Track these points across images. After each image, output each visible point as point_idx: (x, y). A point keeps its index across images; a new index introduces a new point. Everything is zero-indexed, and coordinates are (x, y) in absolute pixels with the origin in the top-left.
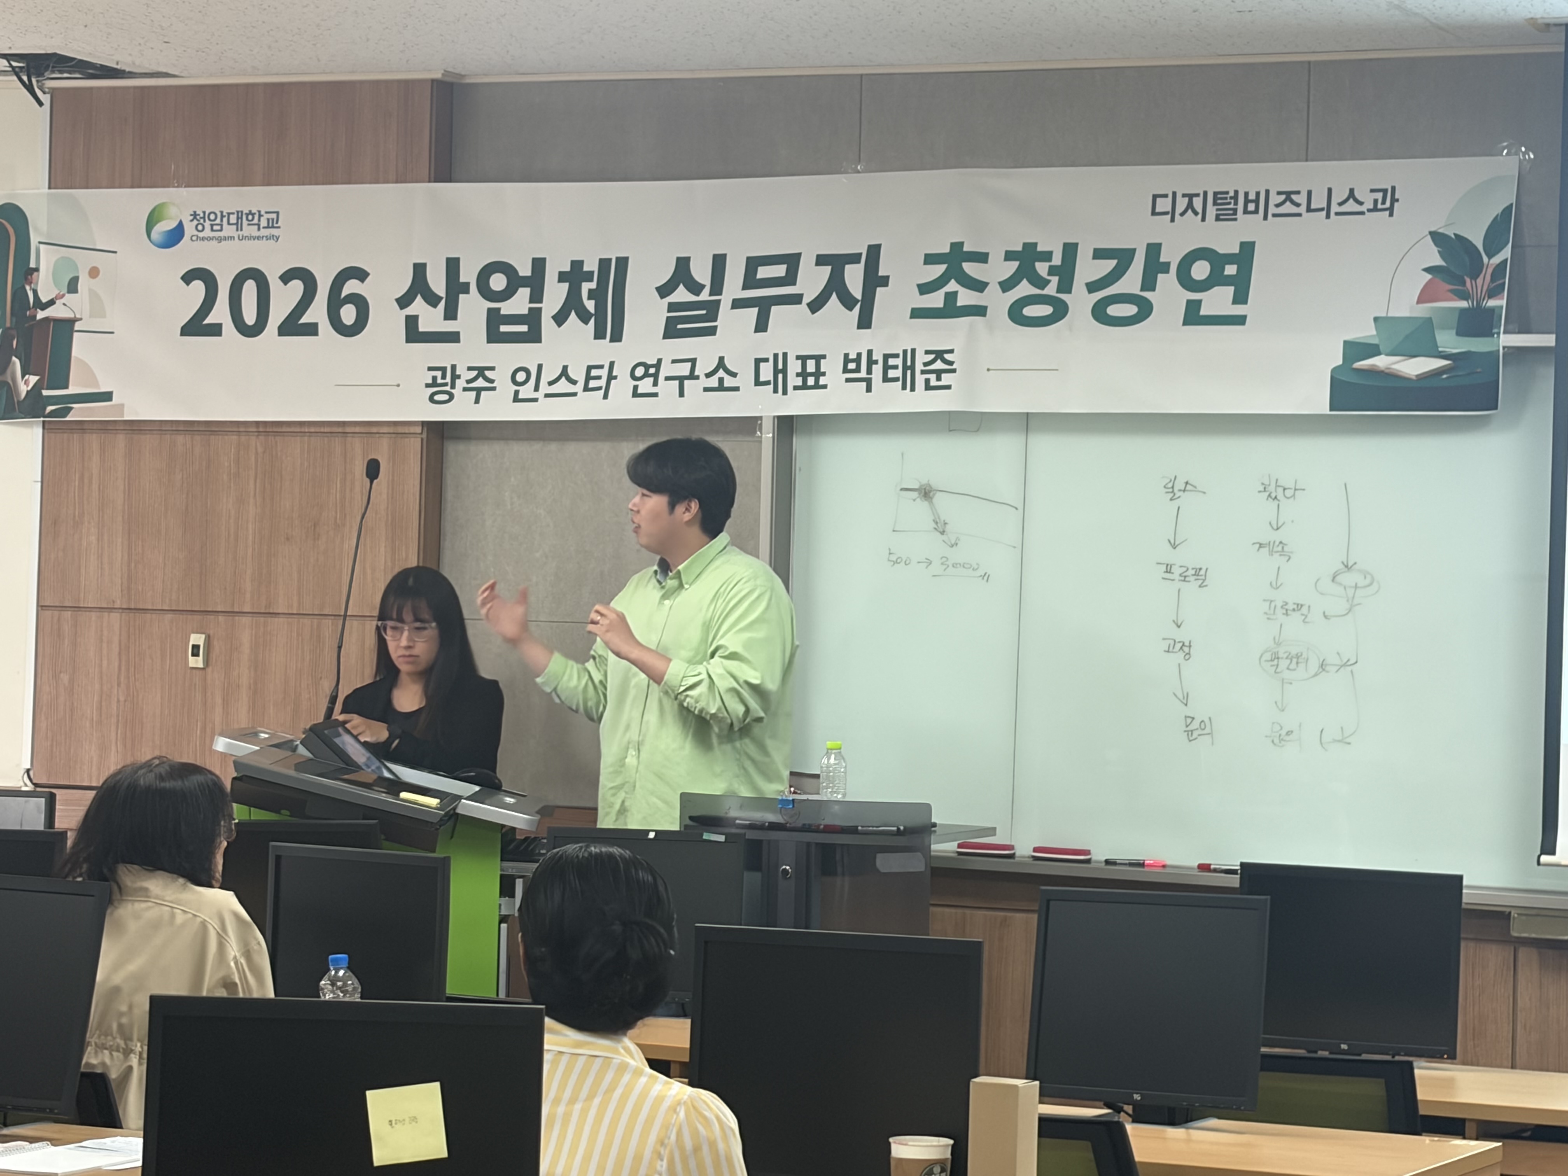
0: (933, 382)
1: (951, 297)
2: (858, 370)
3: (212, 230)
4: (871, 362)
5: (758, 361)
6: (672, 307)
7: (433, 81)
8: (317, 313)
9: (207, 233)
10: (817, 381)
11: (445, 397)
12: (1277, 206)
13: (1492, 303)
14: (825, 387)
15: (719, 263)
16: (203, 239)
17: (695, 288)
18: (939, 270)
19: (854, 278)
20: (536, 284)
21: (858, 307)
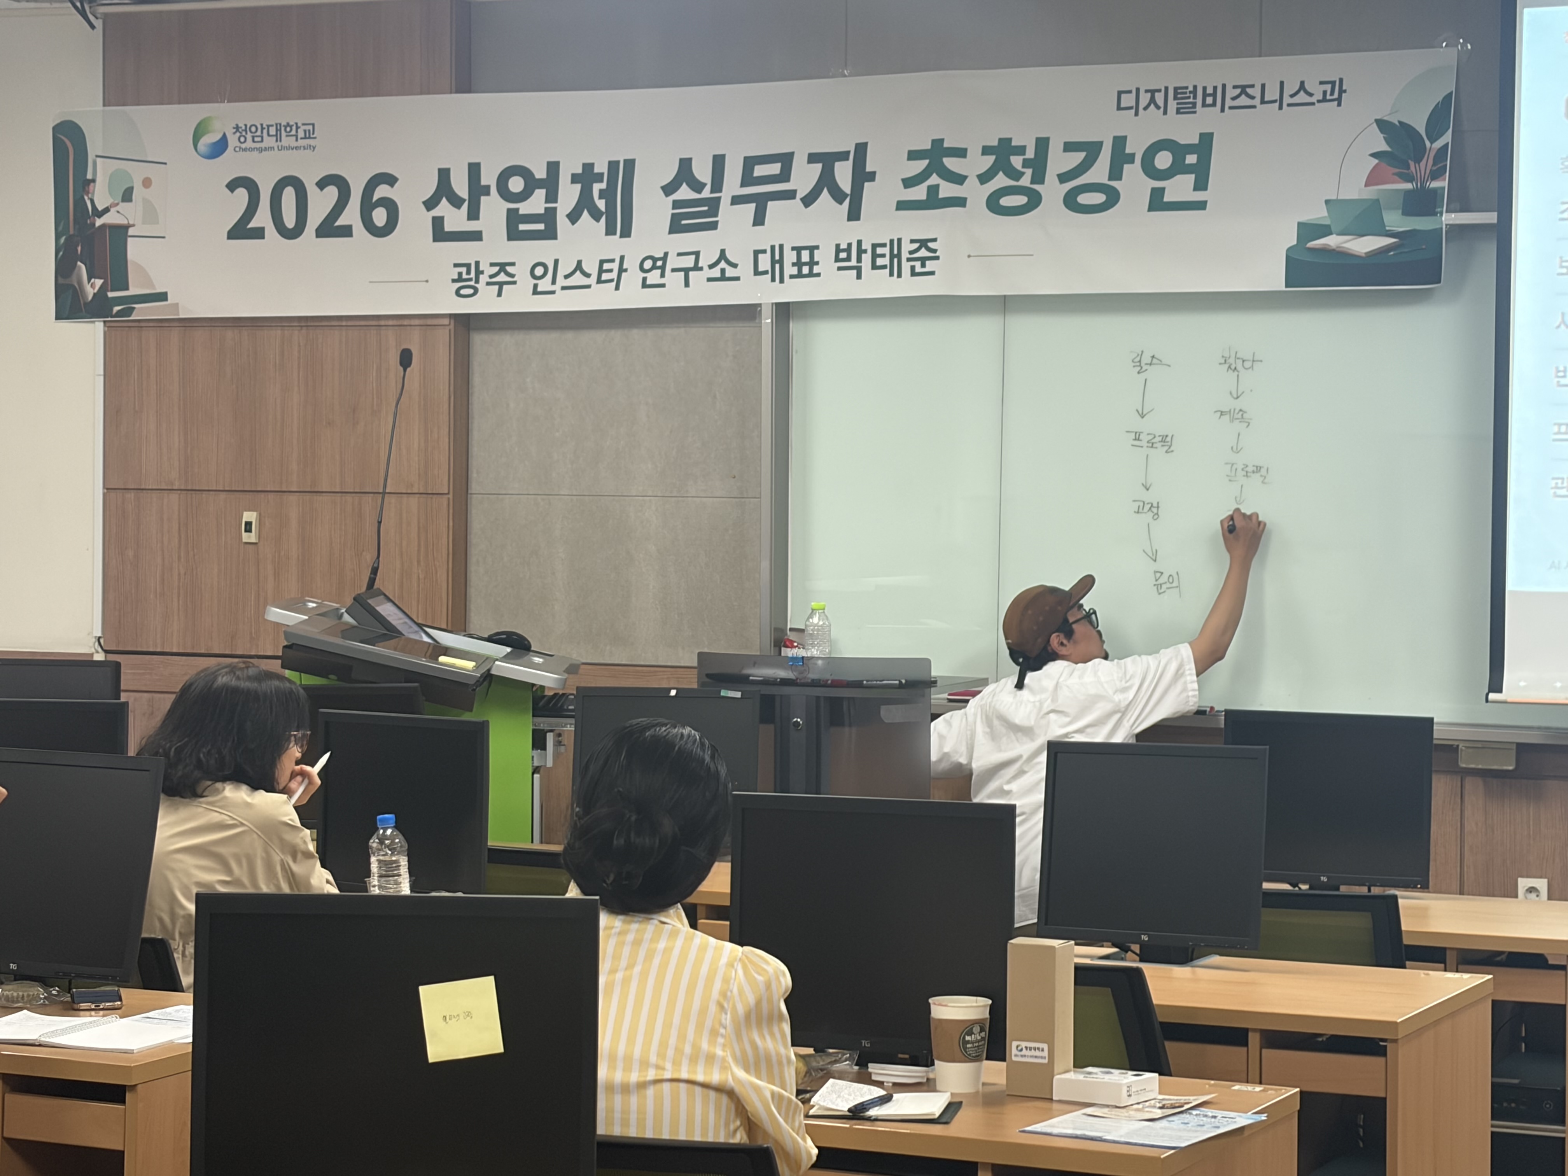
0: (918, 269)
1: (933, 190)
2: (848, 259)
3: (254, 141)
4: (861, 252)
5: (757, 253)
6: (676, 204)
8: (351, 216)
9: (249, 144)
10: (811, 270)
11: (471, 291)
12: (1234, 99)
13: (1434, 184)
14: (818, 275)
15: (719, 162)
16: (245, 150)
17: (698, 186)
18: (921, 165)
19: (843, 174)
20: (551, 185)
21: (847, 201)
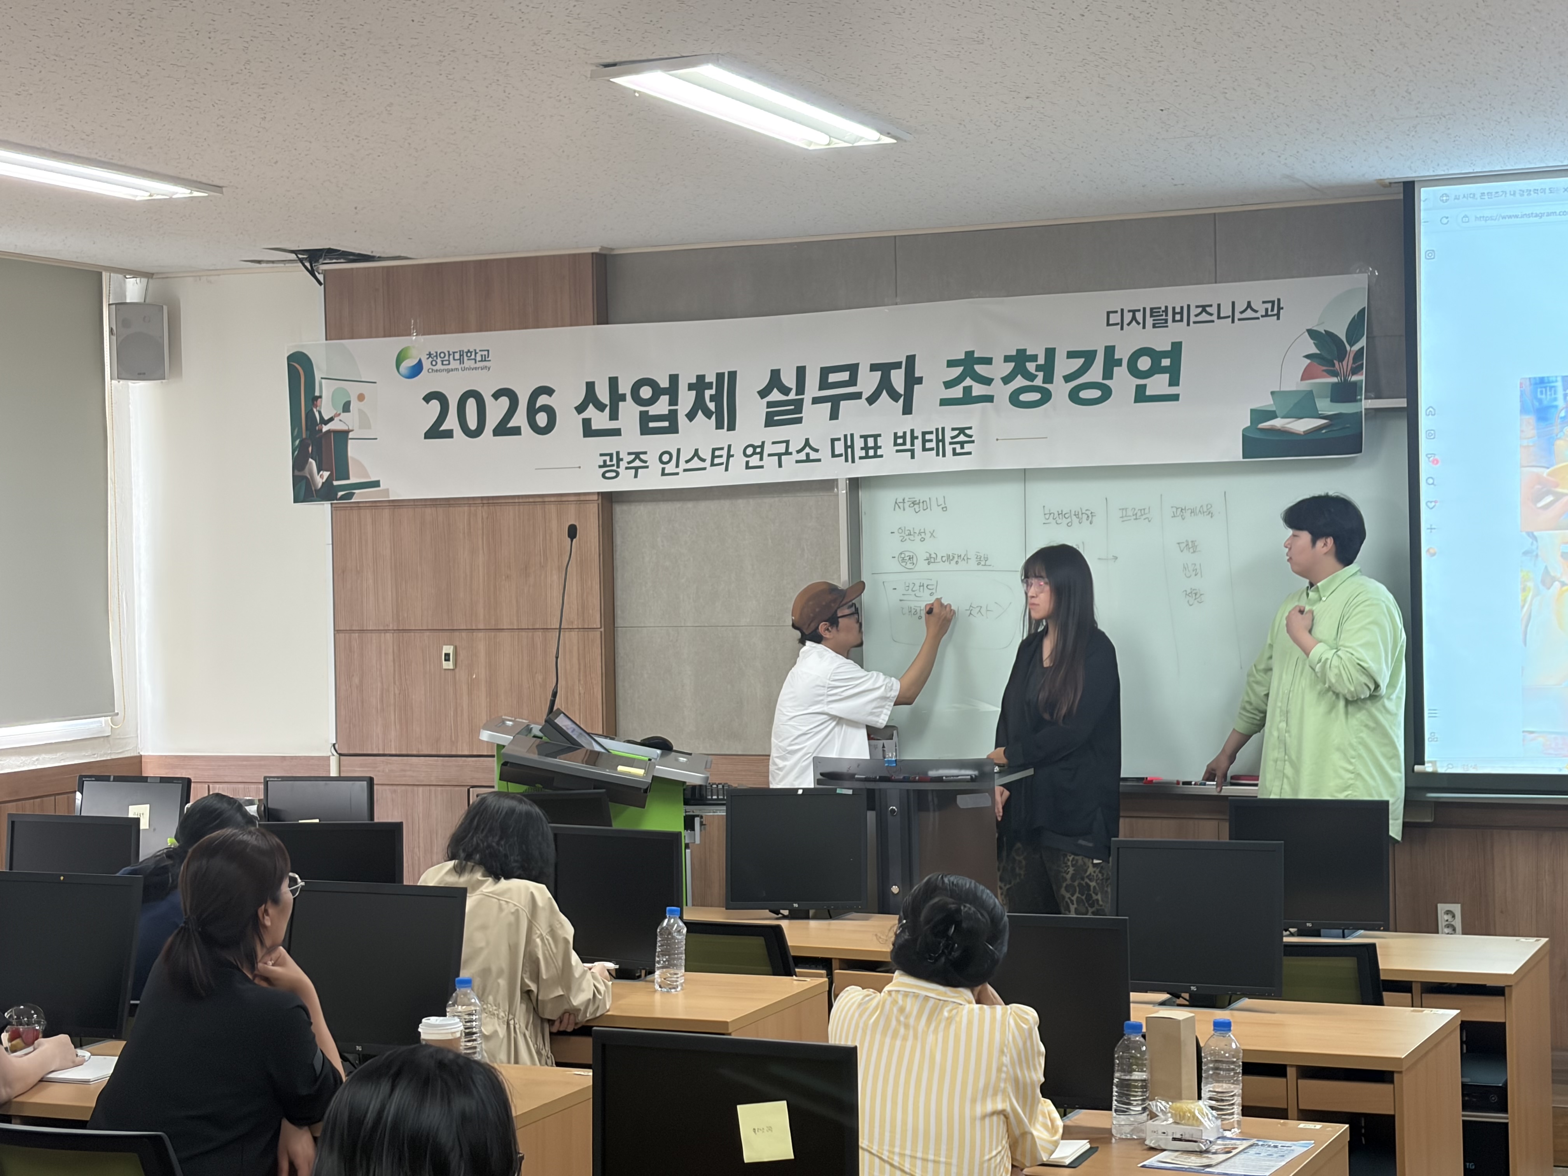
0: (958, 450)
1: (968, 390)
2: (904, 444)
3: (443, 364)
4: (913, 438)
5: (833, 441)
6: (770, 405)
7: (593, 254)
8: (520, 419)
9: (439, 366)
10: (876, 452)
11: (614, 474)
12: (1196, 316)
13: (1354, 378)
14: (881, 456)
15: (801, 372)
16: (437, 371)
17: (785, 391)
18: (958, 371)
19: (898, 379)
20: (672, 392)
21: (902, 399)
